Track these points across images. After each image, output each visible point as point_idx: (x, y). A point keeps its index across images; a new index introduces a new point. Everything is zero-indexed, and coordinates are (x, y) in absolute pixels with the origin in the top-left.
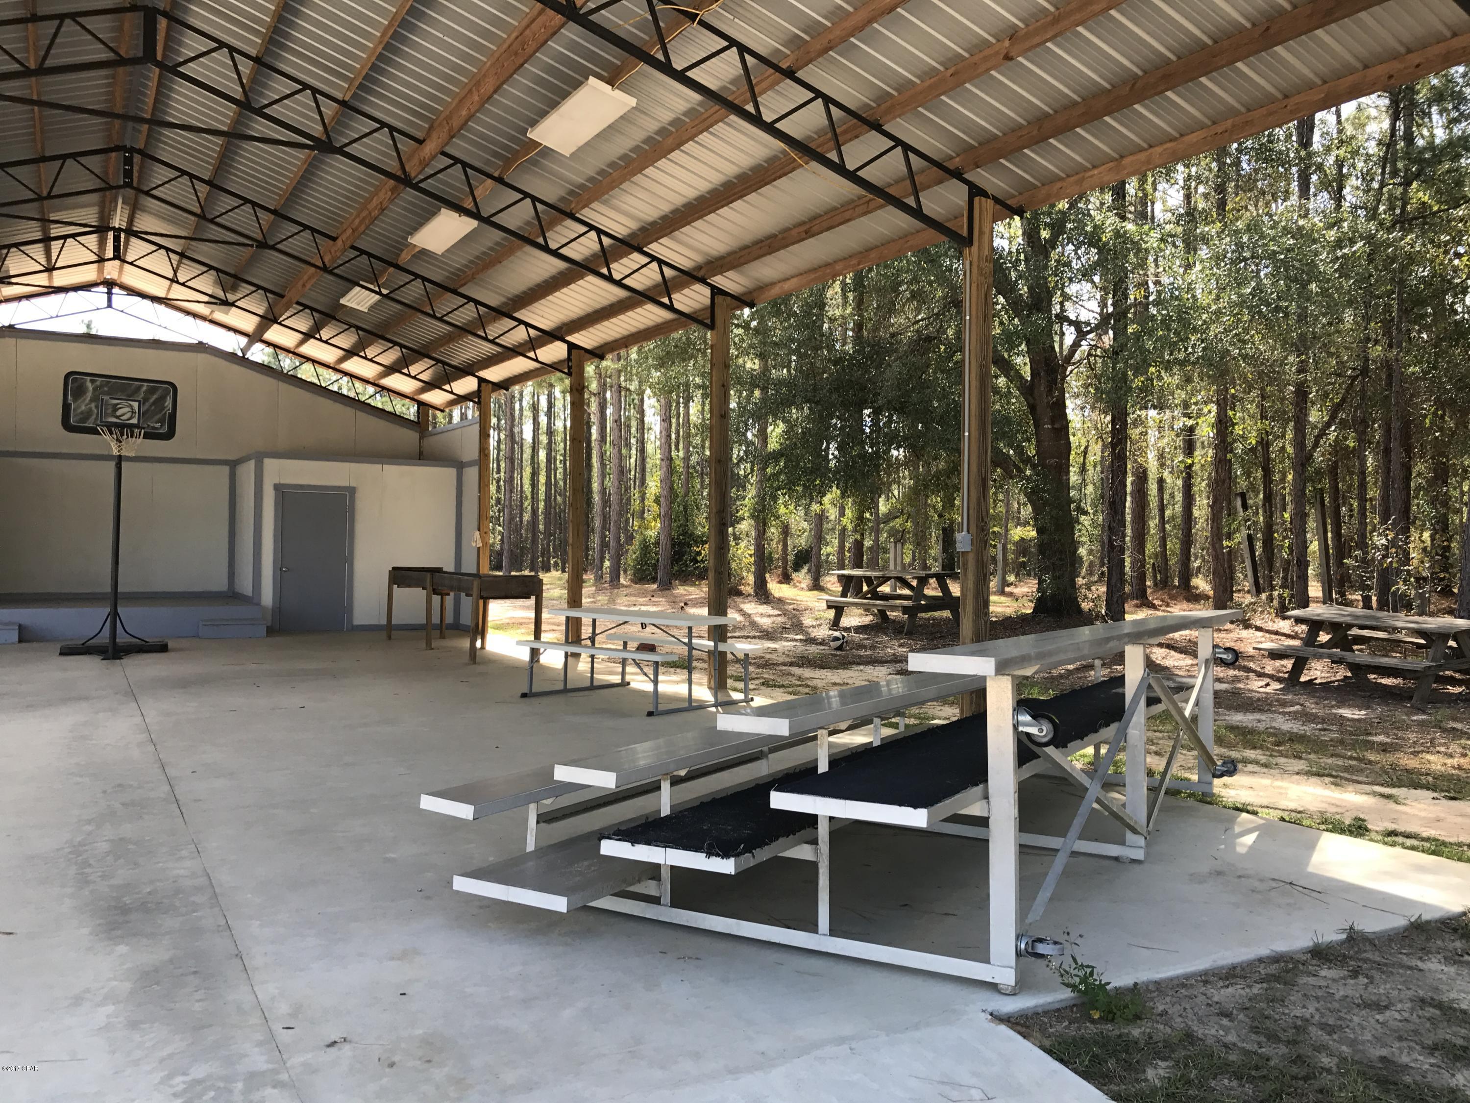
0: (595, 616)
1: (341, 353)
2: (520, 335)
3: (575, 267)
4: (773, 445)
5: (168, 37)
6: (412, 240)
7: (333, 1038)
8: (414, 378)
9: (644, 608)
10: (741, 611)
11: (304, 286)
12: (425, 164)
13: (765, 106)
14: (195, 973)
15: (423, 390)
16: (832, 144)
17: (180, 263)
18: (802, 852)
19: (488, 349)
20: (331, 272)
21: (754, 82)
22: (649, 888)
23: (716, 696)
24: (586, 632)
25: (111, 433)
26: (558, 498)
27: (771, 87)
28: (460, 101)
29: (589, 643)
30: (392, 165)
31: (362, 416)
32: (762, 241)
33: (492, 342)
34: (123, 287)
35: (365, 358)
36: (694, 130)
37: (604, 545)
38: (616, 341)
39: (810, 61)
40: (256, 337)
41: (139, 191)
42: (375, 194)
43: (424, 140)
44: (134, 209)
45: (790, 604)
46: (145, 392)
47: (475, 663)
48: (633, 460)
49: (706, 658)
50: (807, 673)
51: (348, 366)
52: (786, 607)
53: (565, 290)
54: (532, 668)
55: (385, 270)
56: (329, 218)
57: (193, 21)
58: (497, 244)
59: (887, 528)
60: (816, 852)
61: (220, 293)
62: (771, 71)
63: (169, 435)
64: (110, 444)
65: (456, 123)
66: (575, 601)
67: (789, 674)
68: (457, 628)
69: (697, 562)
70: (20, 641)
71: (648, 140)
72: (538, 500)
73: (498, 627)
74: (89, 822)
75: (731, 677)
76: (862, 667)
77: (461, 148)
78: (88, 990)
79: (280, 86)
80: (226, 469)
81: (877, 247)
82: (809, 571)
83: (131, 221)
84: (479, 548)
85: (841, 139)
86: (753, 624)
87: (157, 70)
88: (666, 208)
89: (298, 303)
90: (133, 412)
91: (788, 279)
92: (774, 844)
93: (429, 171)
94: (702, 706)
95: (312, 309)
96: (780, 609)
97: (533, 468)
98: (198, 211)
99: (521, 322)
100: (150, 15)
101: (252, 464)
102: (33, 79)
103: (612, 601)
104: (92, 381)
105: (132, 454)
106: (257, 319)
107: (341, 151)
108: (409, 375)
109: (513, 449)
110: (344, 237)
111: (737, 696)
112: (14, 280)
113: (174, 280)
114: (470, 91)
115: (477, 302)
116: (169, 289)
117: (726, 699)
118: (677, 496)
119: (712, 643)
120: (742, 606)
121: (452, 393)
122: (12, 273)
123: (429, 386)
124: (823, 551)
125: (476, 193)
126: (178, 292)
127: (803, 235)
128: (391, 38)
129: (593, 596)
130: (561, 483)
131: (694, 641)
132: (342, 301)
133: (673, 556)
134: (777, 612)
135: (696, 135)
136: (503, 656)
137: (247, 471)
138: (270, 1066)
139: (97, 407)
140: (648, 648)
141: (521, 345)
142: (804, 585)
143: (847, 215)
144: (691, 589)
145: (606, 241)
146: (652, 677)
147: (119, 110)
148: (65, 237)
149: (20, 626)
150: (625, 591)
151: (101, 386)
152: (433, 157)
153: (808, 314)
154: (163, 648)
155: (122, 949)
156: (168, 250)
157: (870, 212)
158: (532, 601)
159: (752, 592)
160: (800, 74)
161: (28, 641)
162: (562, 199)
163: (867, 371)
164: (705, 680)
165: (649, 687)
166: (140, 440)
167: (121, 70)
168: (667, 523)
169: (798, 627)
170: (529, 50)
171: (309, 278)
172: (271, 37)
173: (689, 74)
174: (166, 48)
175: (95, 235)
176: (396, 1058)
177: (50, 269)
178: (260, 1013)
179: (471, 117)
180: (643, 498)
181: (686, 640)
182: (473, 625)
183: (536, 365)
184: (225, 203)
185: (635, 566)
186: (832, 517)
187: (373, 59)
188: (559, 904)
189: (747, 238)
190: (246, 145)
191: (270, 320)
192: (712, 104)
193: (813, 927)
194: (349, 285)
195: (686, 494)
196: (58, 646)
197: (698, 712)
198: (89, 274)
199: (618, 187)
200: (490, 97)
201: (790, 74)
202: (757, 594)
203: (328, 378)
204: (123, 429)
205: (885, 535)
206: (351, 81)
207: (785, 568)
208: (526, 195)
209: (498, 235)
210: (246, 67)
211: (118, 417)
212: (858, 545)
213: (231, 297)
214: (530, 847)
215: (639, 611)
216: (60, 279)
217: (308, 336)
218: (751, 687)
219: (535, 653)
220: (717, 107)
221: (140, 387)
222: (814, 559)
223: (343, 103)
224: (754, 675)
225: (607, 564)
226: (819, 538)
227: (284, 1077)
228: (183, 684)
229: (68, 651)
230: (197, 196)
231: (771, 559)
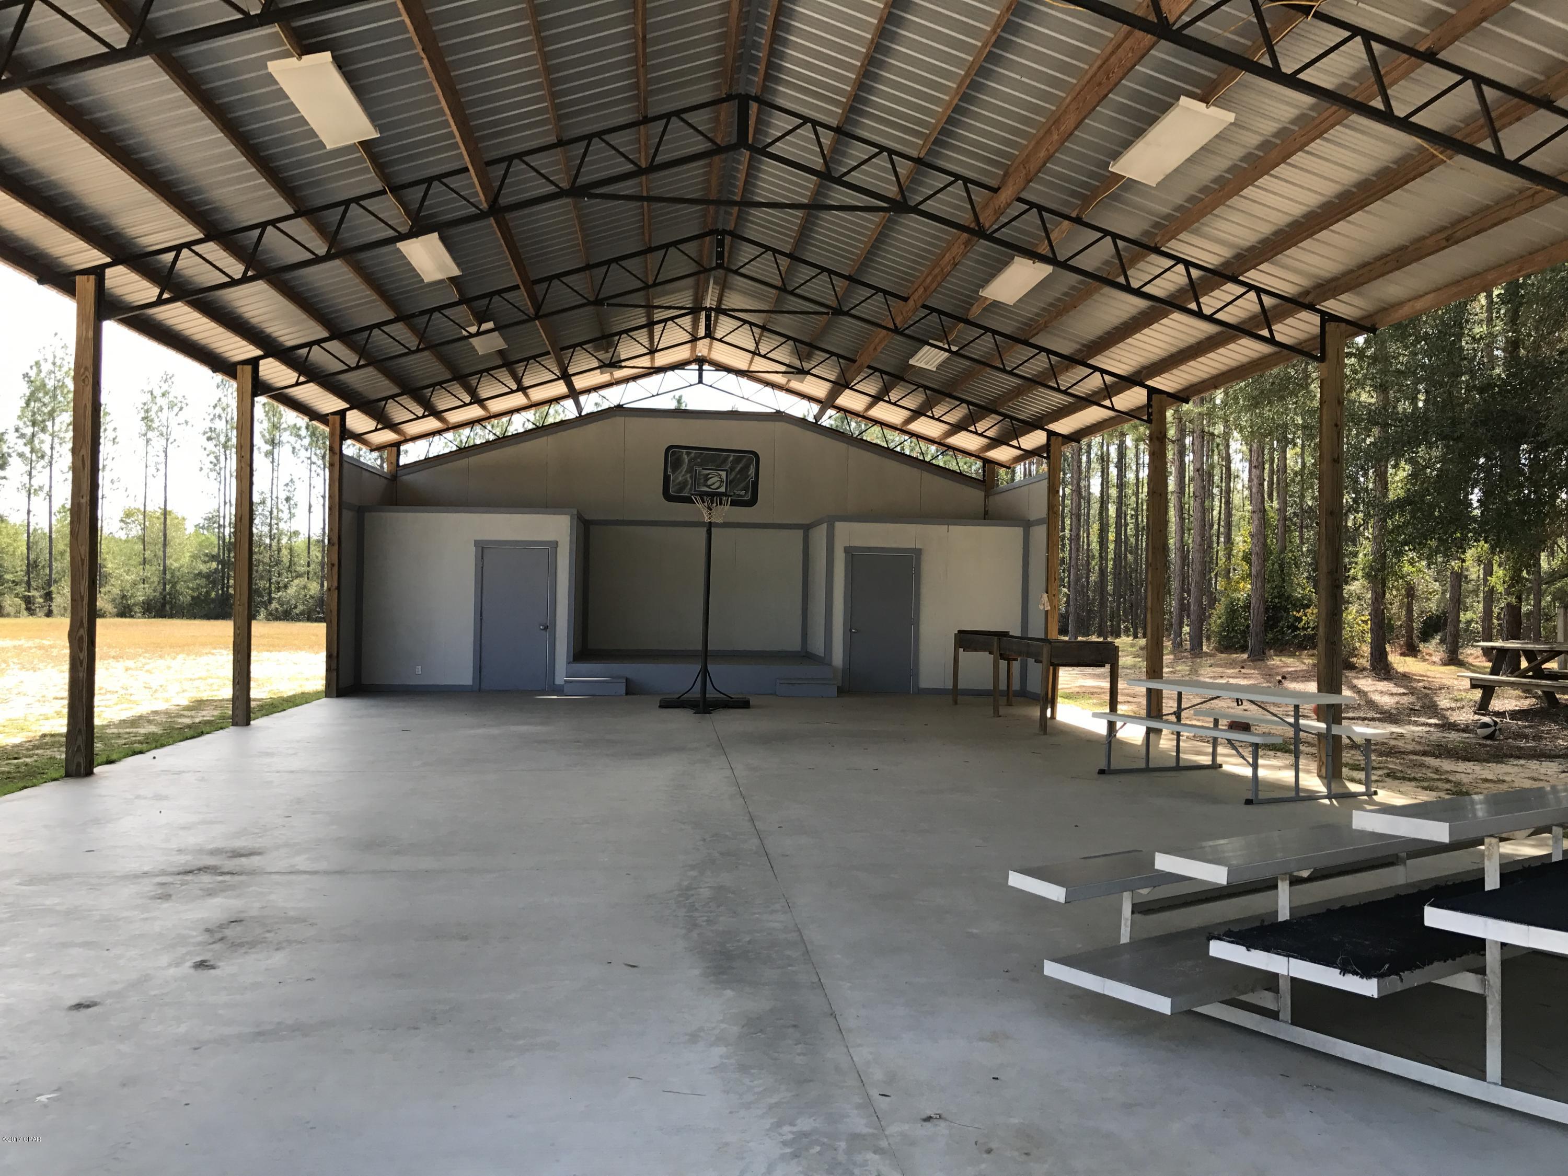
0: (1180, 689)
1: (907, 414)
2: (1095, 381)
3: (1158, 305)
4: (1396, 491)
5: (759, 121)
6: (983, 293)
7: (929, 1113)
8: (981, 435)
9: (1232, 681)
10: (1353, 687)
11: (875, 349)
12: (1000, 212)
13: (1397, 98)
14: (795, 1026)
15: (989, 447)
16: (1486, 131)
17: (761, 335)
18: (1466, 982)
19: (1058, 399)
20: (902, 334)
21: (1382, 73)
22: (1265, 999)
23: (1329, 788)
24: (1169, 705)
25: (703, 502)
26: (1129, 555)
27: (1405, 75)
28: (1038, 143)
29: (1173, 718)
30: (965, 218)
31: (927, 476)
32: (1387, 255)
33: (1065, 392)
34: (713, 363)
35: (933, 418)
36: (1304, 139)
37: (1184, 608)
38: (1203, 382)
39: (1456, 38)
40: (827, 403)
41: (729, 270)
42: (948, 249)
43: (999, 188)
44: (724, 287)
45: (1419, 681)
46: (732, 461)
47: (1045, 733)
48: (1215, 513)
49: (1316, 741)
50: (1447, 765)
51: (915, 427)
52: (1414, 685)
53: (1146, 331)
54: (1110, 743)
55: (955, 326)
56: (902, 279)
57: (781, 102)
58: (1073, 288)
59: (1552, 589)
60: (1483, 983)
61: (797, 363)
62: (1405, 56)
63: (752, 502)
64: (701, 511)
65: (1033, 166)
66: (1155, 671)
67: (1422, 765)
68: (1025, 696)
69: (1297, 629)
70: (627, 694)
71: (1248, 157)
72: (1107, 560)
73: (1068, 696)
74: (693, 867)
75: (1347, 765)
76: (1522, 762)
77: (1037, 192)
78: (701, 1029)
79: (859, 152)
80: (800, 533)
81: (1544, 248)
82: (1442, 641)
83: (720, 301)
84: (1047, 612)
85: (1497, 125)
86: (1371, 704)
87: (748, 153)
88: (1266, 230)
89: (869, 367)
90: (722, 482)
91: (1421, 296)
92: (1427, 968)
93: (1004, 220)
94: (1312, 797)
95: (882, 372)
96: (1405, 687)
97: (1101, 524)
98: (779, 284)
99: (1096, 369)
100: (743, 101)
101: (825, 526)
102: (644, 177)
103: (1194, 671)
104: (688, 454)
105: (720, 521)
106: (828, 385)
107: (916, 210)
108: (976, 433)
109: (1079, 504)
110: (916, 296)
111: (1354, 788)
112: (623, 364)
113: (756, 353)
114: (1049, 131)
115: (1049, 352)
116: (751, 362)
117: (1341, 791)
118: (1271, 553)
119: (1323, 726)
120: (1355, 682)
121: (1019, 448)
122: (623, 357)
123: (996, 442)
124: (1463, 617)
125: (1052, 237)
126: (760, 364)
127: (1444, 243)
128: (968, 87)
129: (1171, 665)
130: (1132, 540)
131: (1302, 721)
132: (911, 362)
133: (1266, 622)
134: (1402, 690)
135: (1307, 144)
136: (1077, 728)
137: (819, 535)
138: (871, 1131)
139: (691, 477)
140: (1242, 726)
141: (1095, 393)
142: (1436, 658)
143: (1503, 214)
144: (1289, 660)
145: (1195, 273)
146: (1251, 760)
147: (713, 196)
148: (665, 321)
149: (627, 679)
150: (1211, 661)
151: (695, 458)
152: (1009, 205)
153: (1442, 335)
154: (744, 704)
155: (729, 993)
156: (751, 324)
157: (1536, 207)
158: (1106, 669)
159: (1368, 665)
160: (1443, 56)
161: (634, 694)
162: (1146, 233)
163: (1527, 399)
164: (1314, 766)
165: (1248, 772)
166: (727, 507)
167: (716, 158)
168: (1259, 584)
169: (1431, 709)
170: (1114, 78)
171: (880, 342)
172: (851, 106)
173: (1301, 76)
174: (757, 131)
175: (689, 317)
176: (994, 1145)
177: (652, 351)
178: (857, 1075)
179: (1049, 158)
180: (1229, 556)
181: (1291, 720)
182: (1043, 693)
183: (1111, 413)
184: (804, 274)
185: (1220, 633)
186: (1474, 576)
187: (949, 112)
188: (1162, 1004)
189: (1368, 253)
190: (825, 215)
191: (842, 385)
192: (1328, 105)
193: (1480, 1073)
194: (917, 344)
195: (1283, 550)
196: (657, 700)
197: (1307, 803)
198: (683, 353)
199: (1210, 213)
200: (1071, 134)
201: (1430, 57)
202: (1374, 668)
203: (895, 439)
204: (713, 497)
205: (1549, 598)
206: (926, 137)
207: (1410, 637)
208: (1106, 233)
209: (1074, 278)
210: (827, 138)
211: (709, 486)
212: (1513, 611)
213: (807, 366)
214: (1125, 938)
215: (1227, 684)
216: (661, 359)
217: (877, 399)
218: (1374, 778)
219: (1111, 726)
220: (1334, 108)
221: (729, 456)
222: (1449, 629)
223: (918, 161)
224: (1375, 764)
225: (1186, 629)
226: (1458, 602)
227: (884, 1144)
228: (766, 741)
229: (666, 705)
230: (779, 270)
231: (1391, 628)
